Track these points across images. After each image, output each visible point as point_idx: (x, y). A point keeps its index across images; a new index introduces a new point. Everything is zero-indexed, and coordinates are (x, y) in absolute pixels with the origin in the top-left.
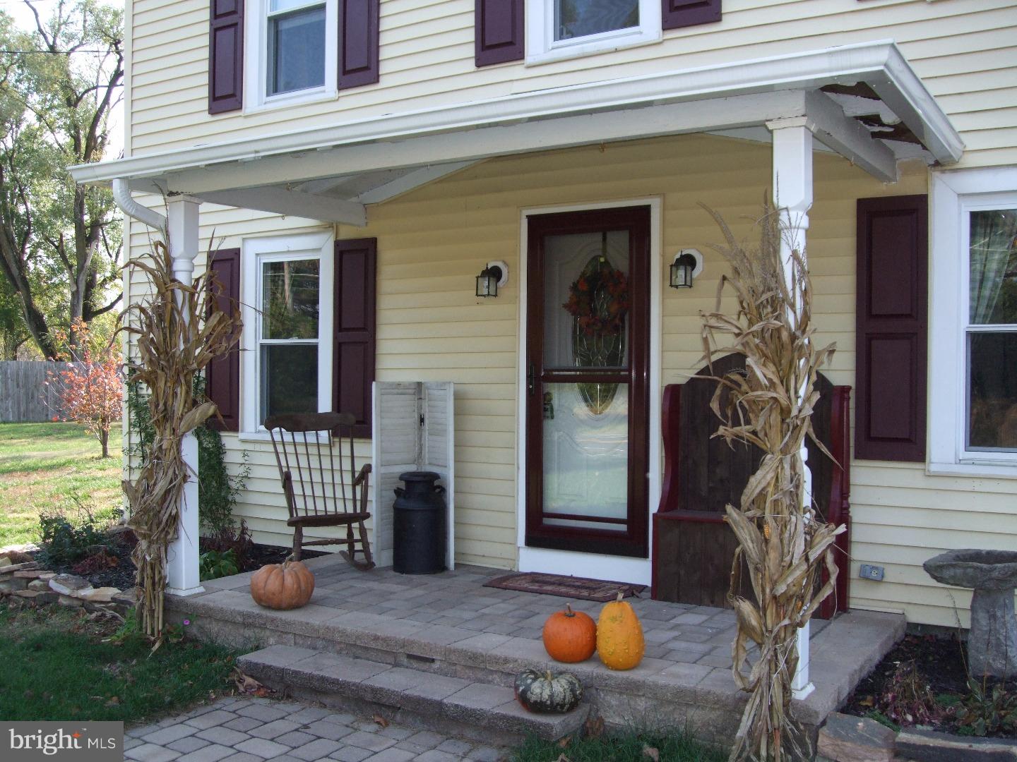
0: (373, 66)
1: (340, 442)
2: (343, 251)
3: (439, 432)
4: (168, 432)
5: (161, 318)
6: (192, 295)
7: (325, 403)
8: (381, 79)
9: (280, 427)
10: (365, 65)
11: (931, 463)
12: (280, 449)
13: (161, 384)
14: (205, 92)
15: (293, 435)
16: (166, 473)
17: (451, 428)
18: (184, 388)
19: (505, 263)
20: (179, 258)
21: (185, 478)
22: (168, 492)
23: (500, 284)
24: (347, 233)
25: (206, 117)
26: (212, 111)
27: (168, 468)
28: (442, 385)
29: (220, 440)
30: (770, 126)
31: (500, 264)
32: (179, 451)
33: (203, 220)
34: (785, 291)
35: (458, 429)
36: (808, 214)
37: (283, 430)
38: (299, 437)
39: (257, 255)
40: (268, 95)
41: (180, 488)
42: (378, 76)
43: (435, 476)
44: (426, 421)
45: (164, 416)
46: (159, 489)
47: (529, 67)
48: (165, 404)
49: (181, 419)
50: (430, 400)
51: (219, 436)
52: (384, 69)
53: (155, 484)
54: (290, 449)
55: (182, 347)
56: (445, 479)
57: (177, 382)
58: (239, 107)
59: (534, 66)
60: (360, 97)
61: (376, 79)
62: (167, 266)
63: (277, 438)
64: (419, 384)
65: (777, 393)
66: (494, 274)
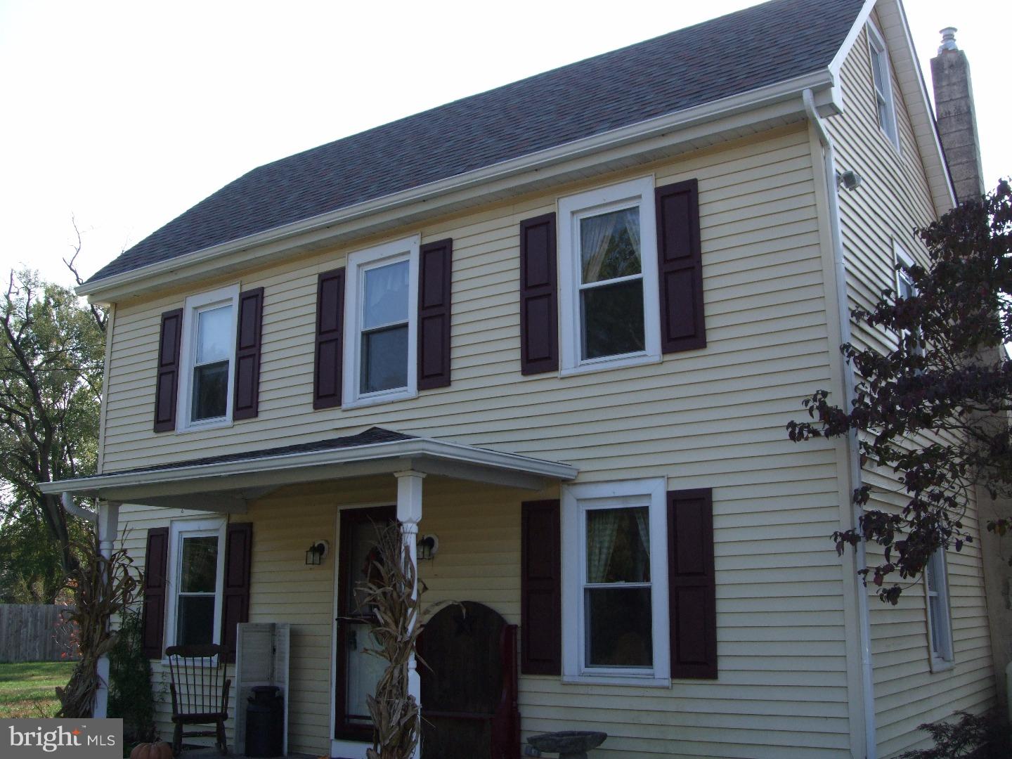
0: (254, 405)
1: (226, 666)
2: (232, 531)
3: (282, 659)
4: (88, 655)
5: (90, 579)
6: (110, 565)
7: (217, 639)
8: (260, 414)
9: (177, 654)
10: (249, 404)
11: (564, 675)
12: (175, 670)
13: (86, 623)
14: (152, 417)
15: (185, 660)
16: (84, 682)
17: (287, 656)
18: (101, 626)
19: (327, 541)
20: (104, 541)
21: (98, 686)
22: (85, 695)
23: (323, 556)
24: (235, 519)
25: (152, 434)
26: (157, 430)
27: (87, 679)
28: (284, 625)
29: (149, 666)
30: (396, 475)
31: (323, 542)
32: (95, 666)
33: (121, 518)
34: (399, 569)
35: (291, 658)
36: (418, 524)
37: (179, 656)
38: (189, 662)
39: (180, 532)
40: (193, 420)
41: (94, 693)
42: (257, 412)
43: (277, 689)
44: (277, 651)
45: (87, 645)
46: (79, 692)
47: (344, 411)
48: (88, 636)
49: (97, 646)
50: (280, 636)
51: (149, 663)
52: (262, 407)
53: (77, 689)
54: (182, 671)
55: (101, 600)
56: (283, 691)
57: (97, 621)
58: (173, 428)
59: (348, 410)
60: (247, 426)
61: (256, 414)
62: (96, 544)
63: (174, 663)
64: (273, 625)
65: (389, 628)
66: (319, 550)
